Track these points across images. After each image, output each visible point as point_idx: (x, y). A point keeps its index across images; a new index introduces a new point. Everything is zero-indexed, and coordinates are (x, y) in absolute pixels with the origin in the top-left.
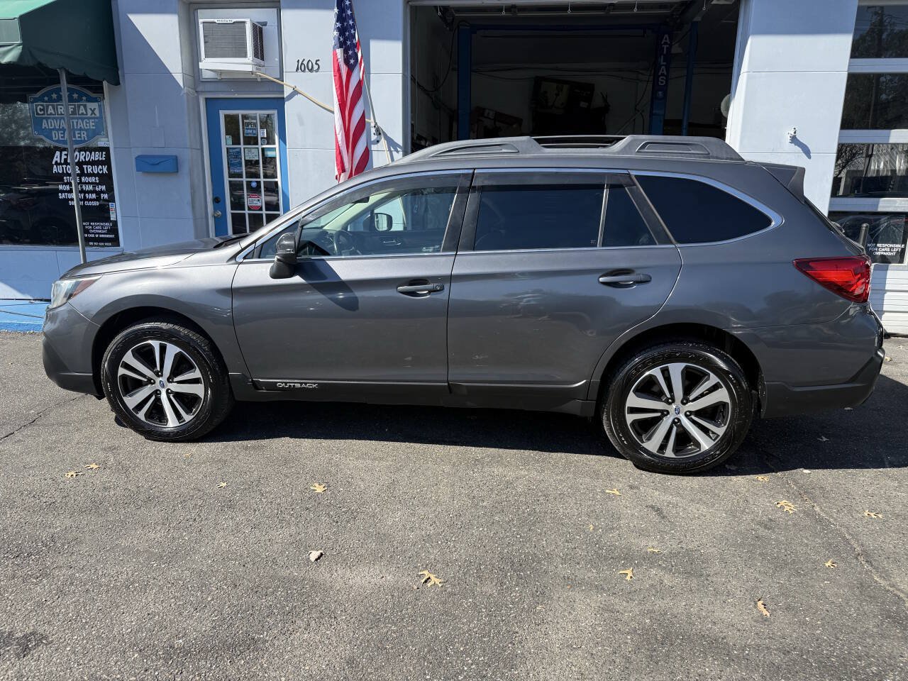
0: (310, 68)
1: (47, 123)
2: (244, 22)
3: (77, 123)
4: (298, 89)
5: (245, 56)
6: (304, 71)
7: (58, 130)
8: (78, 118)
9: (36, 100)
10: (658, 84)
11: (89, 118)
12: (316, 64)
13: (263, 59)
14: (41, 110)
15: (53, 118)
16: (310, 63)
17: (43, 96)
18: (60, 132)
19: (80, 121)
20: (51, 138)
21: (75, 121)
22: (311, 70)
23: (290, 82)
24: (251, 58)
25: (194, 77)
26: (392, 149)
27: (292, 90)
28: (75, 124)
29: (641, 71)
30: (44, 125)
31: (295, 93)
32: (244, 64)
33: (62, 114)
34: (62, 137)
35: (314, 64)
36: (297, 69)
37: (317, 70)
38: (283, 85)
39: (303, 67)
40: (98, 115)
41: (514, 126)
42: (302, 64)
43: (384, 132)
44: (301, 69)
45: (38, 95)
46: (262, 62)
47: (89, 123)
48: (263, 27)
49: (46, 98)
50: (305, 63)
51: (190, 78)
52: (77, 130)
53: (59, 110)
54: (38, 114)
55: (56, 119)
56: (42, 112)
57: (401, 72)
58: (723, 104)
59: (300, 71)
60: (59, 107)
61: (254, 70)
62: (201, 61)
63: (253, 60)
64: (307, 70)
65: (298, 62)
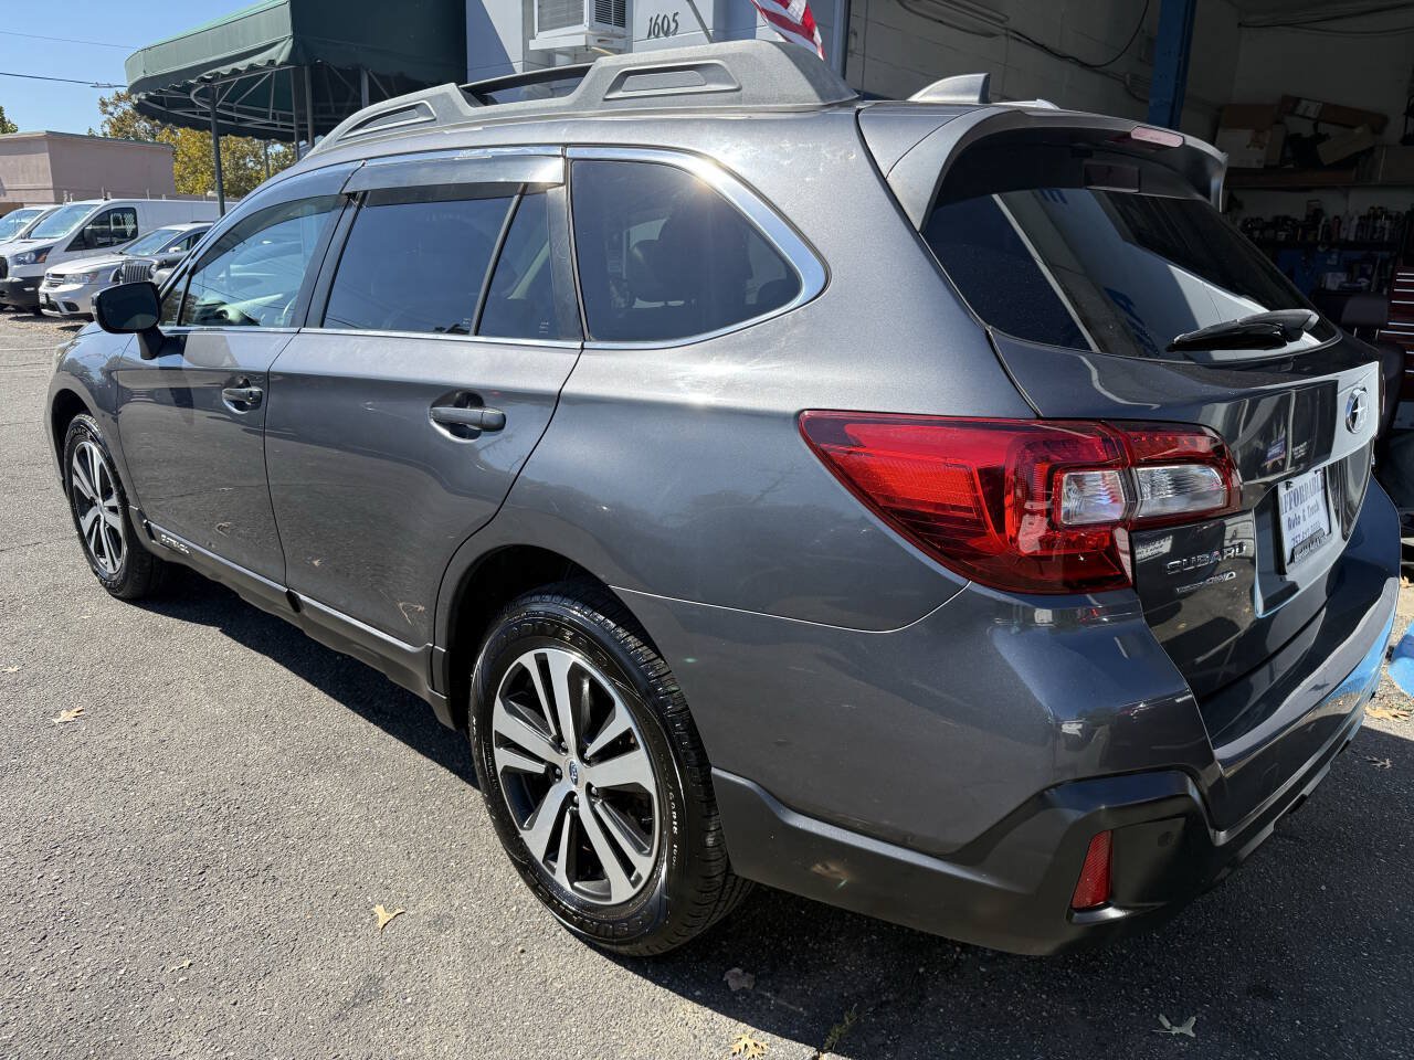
0: (666, 28)
5: (582, 22)
6: (657, 37)
12: (674, 20)
13: (623, 25)
16: (666, 21)
22: (666, 34)
24: (587, 25)
32: (579, 35)
35: (671, 21)
36: (649, 35)
37: (674, 32)
39: (655, 28)
42: (655, 23)
46: (618, 30)
59: (654, 34)
61: (591, 43)
62: (534, 38)
63: (591, 27)
64: (661, 34)
65: (651, 20)
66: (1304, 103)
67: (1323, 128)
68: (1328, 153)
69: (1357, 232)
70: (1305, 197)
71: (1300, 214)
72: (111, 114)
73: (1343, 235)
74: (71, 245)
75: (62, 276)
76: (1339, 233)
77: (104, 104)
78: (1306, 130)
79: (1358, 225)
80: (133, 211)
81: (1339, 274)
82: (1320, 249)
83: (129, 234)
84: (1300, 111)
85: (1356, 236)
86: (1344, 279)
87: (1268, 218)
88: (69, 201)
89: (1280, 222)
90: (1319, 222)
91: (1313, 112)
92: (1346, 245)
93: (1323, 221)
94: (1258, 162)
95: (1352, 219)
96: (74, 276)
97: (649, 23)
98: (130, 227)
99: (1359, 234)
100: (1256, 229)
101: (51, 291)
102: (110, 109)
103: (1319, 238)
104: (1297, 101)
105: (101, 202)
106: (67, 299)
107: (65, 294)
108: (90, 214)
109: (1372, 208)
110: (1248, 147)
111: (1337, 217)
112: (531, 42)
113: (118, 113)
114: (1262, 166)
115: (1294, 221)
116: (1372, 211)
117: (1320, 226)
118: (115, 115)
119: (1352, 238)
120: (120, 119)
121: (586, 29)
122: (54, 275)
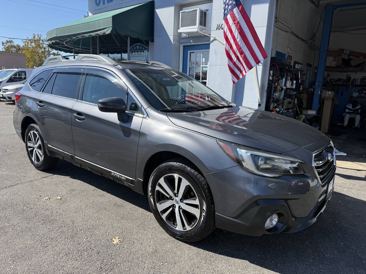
1: (132, 58)
2: (197, 10)
3: (140, 58)
4: (216, 38)
5: (195, 25)
6: (219, 29)
8: (141, 56)
11: (144, 56)
13: (205, 26)
16: (222, 25)
17: (132, 48)
23: (213, 35)
24: (198, 26)
25: (179, 37)
27: (213, 39)
31: (215, 40)
32: (194, 29)
36: (217, 29)
38: (210, 37)
39: (219, 27)
40: (147, 55)
41: (361, 58)
45: (130, 48)
46: (204, 28)
47: (144, 58)
48: (207, 12)
50: (220, 25)
51: (177, 37)
55: (135, 57)
56: (131, 54)
57: (266, 25)
59: (218, 29)
61: (198, 31)
62: (179, 29)
63: (198, 27)
64: (221, 29)
65: (217, 25)
66: (345, 51)
67: (351, 57)
68: (353, 63)
69: (360, 83)
70: (346, 74)
71: (345, 78)
72: (5, 46)
73: (356, 83)
74: (8, 81)
75: (7, 90)
76: (355, 83)
77: (3, 43)
78: (346, 57)
79: (360, 81)
80: (25, 72)
81: (357, 93)
82: (350, 87)
83: (23, 78)
84: (344, 52)
85: (360, 84)
86: (358, 94)
87: (336, 79)
88: (4, 69)
89: (339, 80)
90: (350, 80)
91: (348, 53)
92: (357, 86)
93: (351, 80)
94: (335, 65)
95: (358, 79)
96: (11, 90)
97: (217, 26)
98: (23, 76)
99: (361, 83)
100: (334, 81)
101: (3, 94)
102: (5, 45)
103: (350, 84)
104: (344, 50)
105: (16, 70)
106: (9, 96)
107: (8, 94)
108: (13, 73)
109: (363, 77)
110: (332, 61)
111: (354, 79)
112: (178, 30)
113: (7, 46)
114: (336, 66)
115: (344, 79)
116: (363, 78)
117: (351, 81)
118: (6, 46)
119: (359, 84)
120: (8, 47)
121: (197, 27)
122: (5, 89)
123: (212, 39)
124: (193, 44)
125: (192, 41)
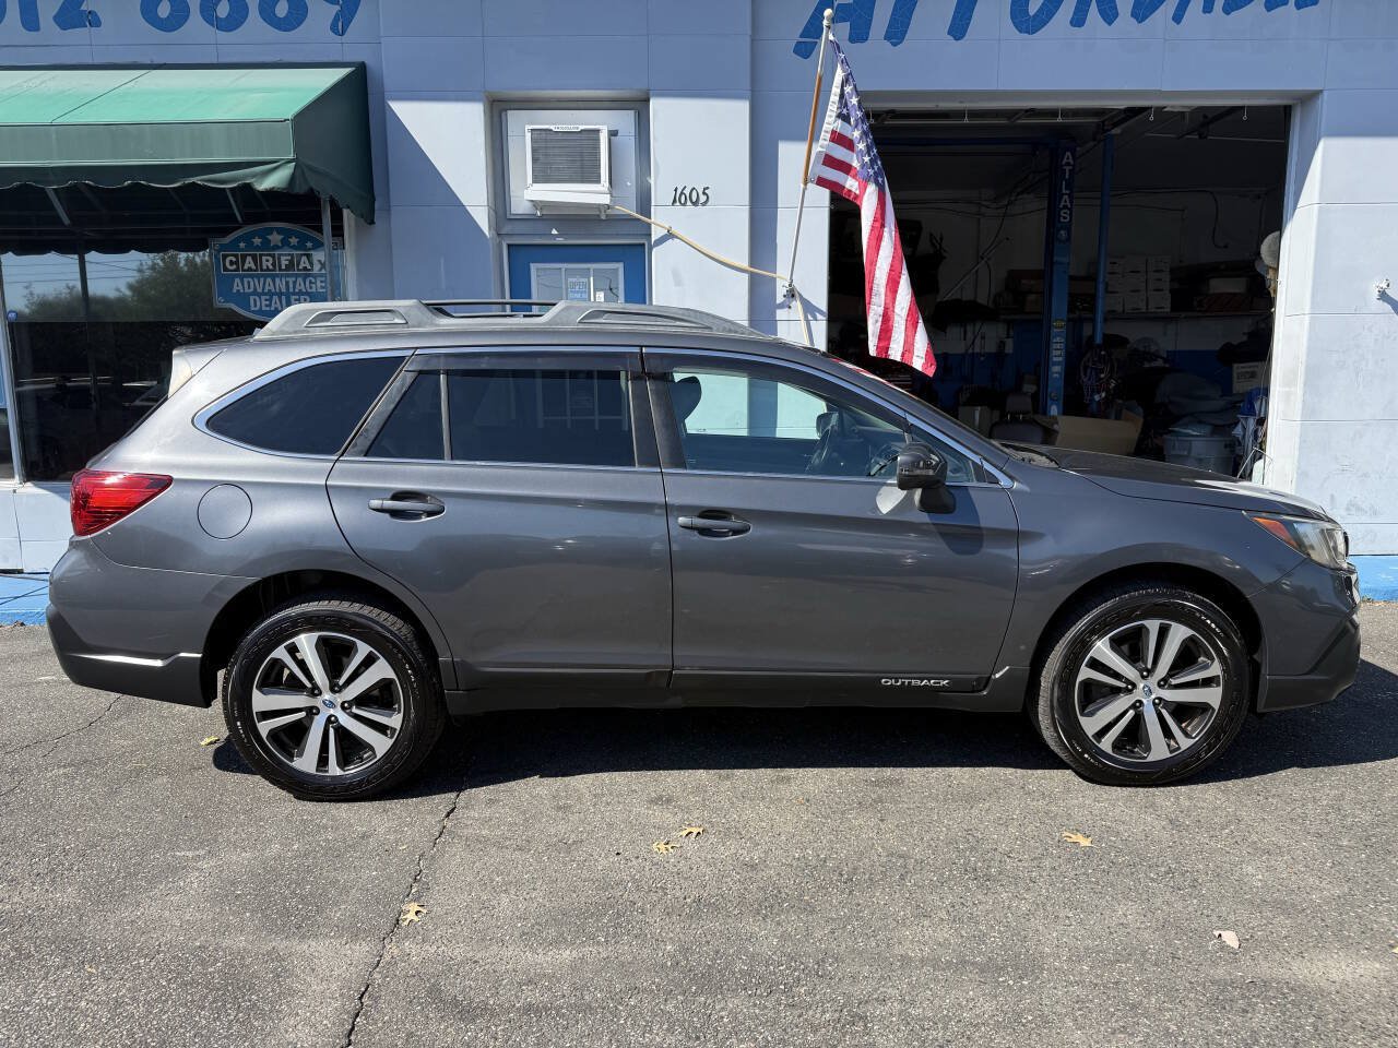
0: (694, 199)
1: (243, 285)
2: (598, 131)
3: (295, 283)
4: (674, 230)
5: (598, 181)
6: (684, 205)
7: (259, 295)
8: (295, 276)
9: (223, 247)
10: (1060, 222)
11: (315, 276)
12: (704, 193)
14: (231, 263)
15: (252, 276)
16: (694, 193)
17: (238, 240)
18: (263, 298)
19: (300, 280)
20: (247, 308)
21: (291, 280)
22: (695, 204)
23: (662, 218)
24: (604, 185)
26: (810, 318)
27: (664, 232)
28: (291, 286)
29: (984, 203)
30: (237, 286)
31: (670, 235)
32: (595, 194)
33: (268, 269)
34: (267, 306)
35: (700, 193)
36: (674, 201)
37: (705, 204)
38: (649, 225)
39: (681, 198)
42: (682, 193)
43: (800, 295)
44: (680, 202)
45: (227, 240)
47: (315, 283)
49: (242, 245)
50: (687, 192)
52: (294, 294)
53: (264, 263)
54: (226, 269)
55: (258, 277)
56: (234, 267)
57: (827, 204)
58: (1264, 248)
59: (678, 204)
60: (264, 258)
64: (689, 203)
65: (676, 190)
97: (673, 192)
121: (606, 190)
123: (656, 233)
124: (560, 240)
125: (554, 232)
